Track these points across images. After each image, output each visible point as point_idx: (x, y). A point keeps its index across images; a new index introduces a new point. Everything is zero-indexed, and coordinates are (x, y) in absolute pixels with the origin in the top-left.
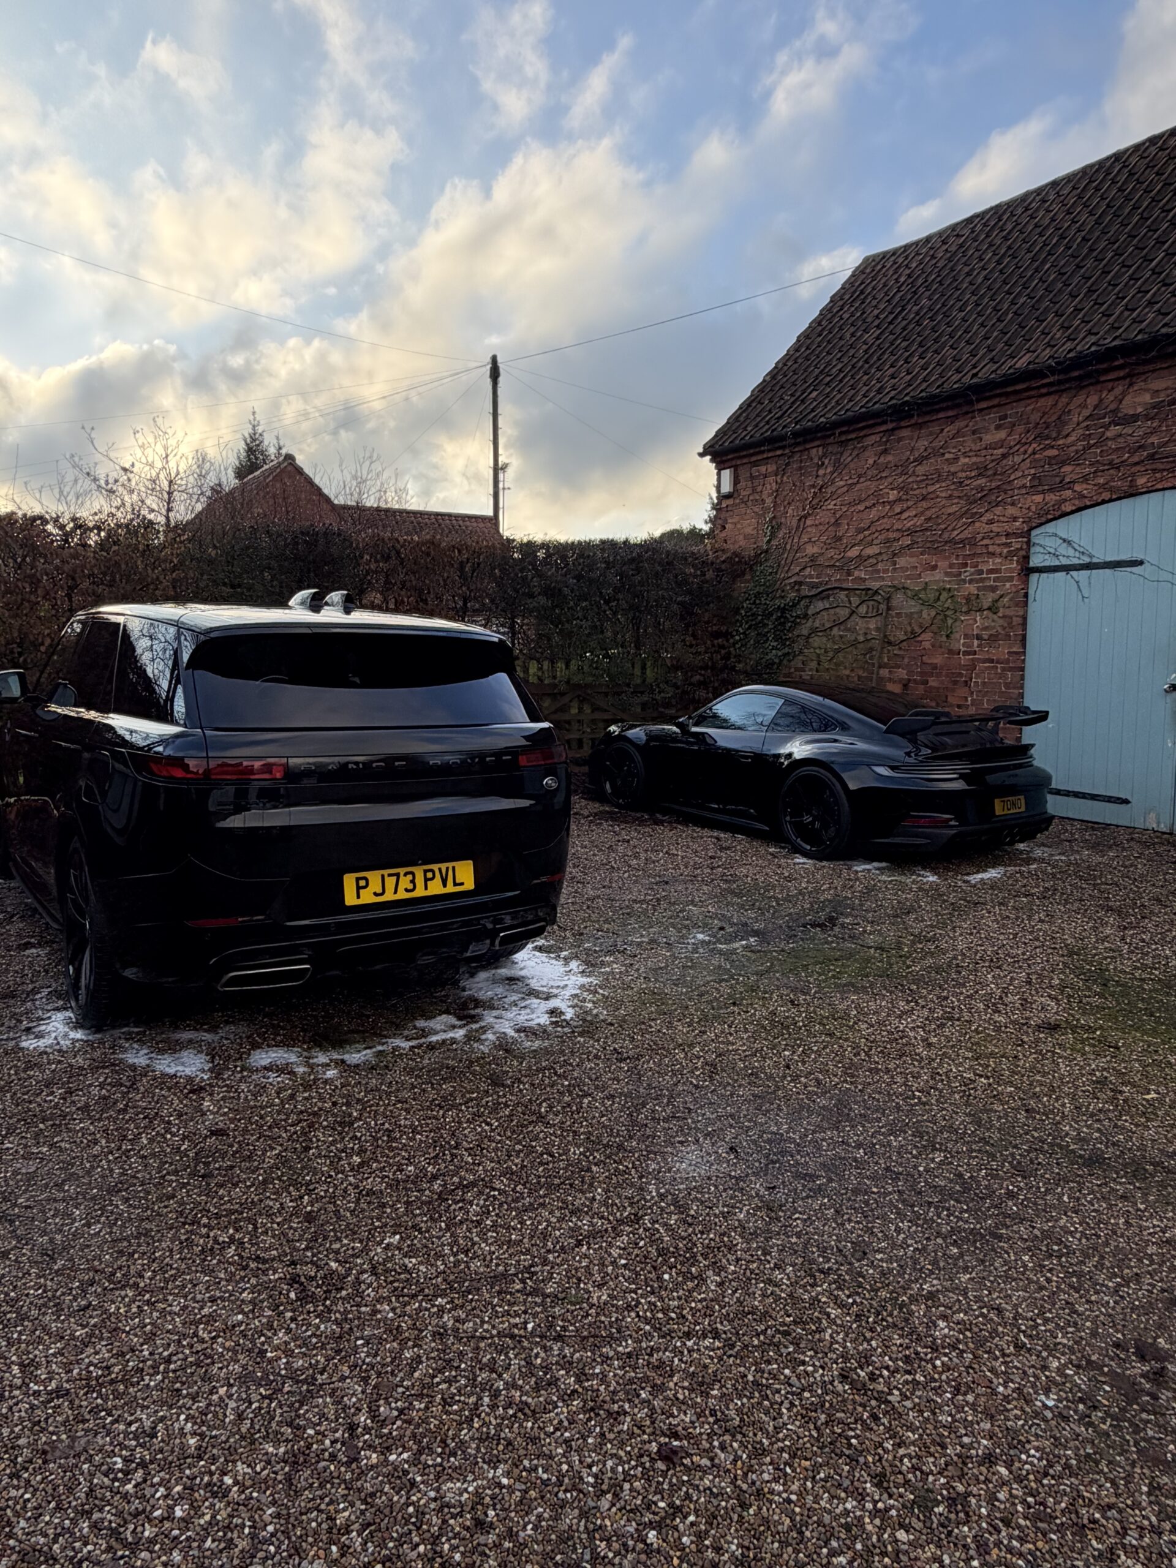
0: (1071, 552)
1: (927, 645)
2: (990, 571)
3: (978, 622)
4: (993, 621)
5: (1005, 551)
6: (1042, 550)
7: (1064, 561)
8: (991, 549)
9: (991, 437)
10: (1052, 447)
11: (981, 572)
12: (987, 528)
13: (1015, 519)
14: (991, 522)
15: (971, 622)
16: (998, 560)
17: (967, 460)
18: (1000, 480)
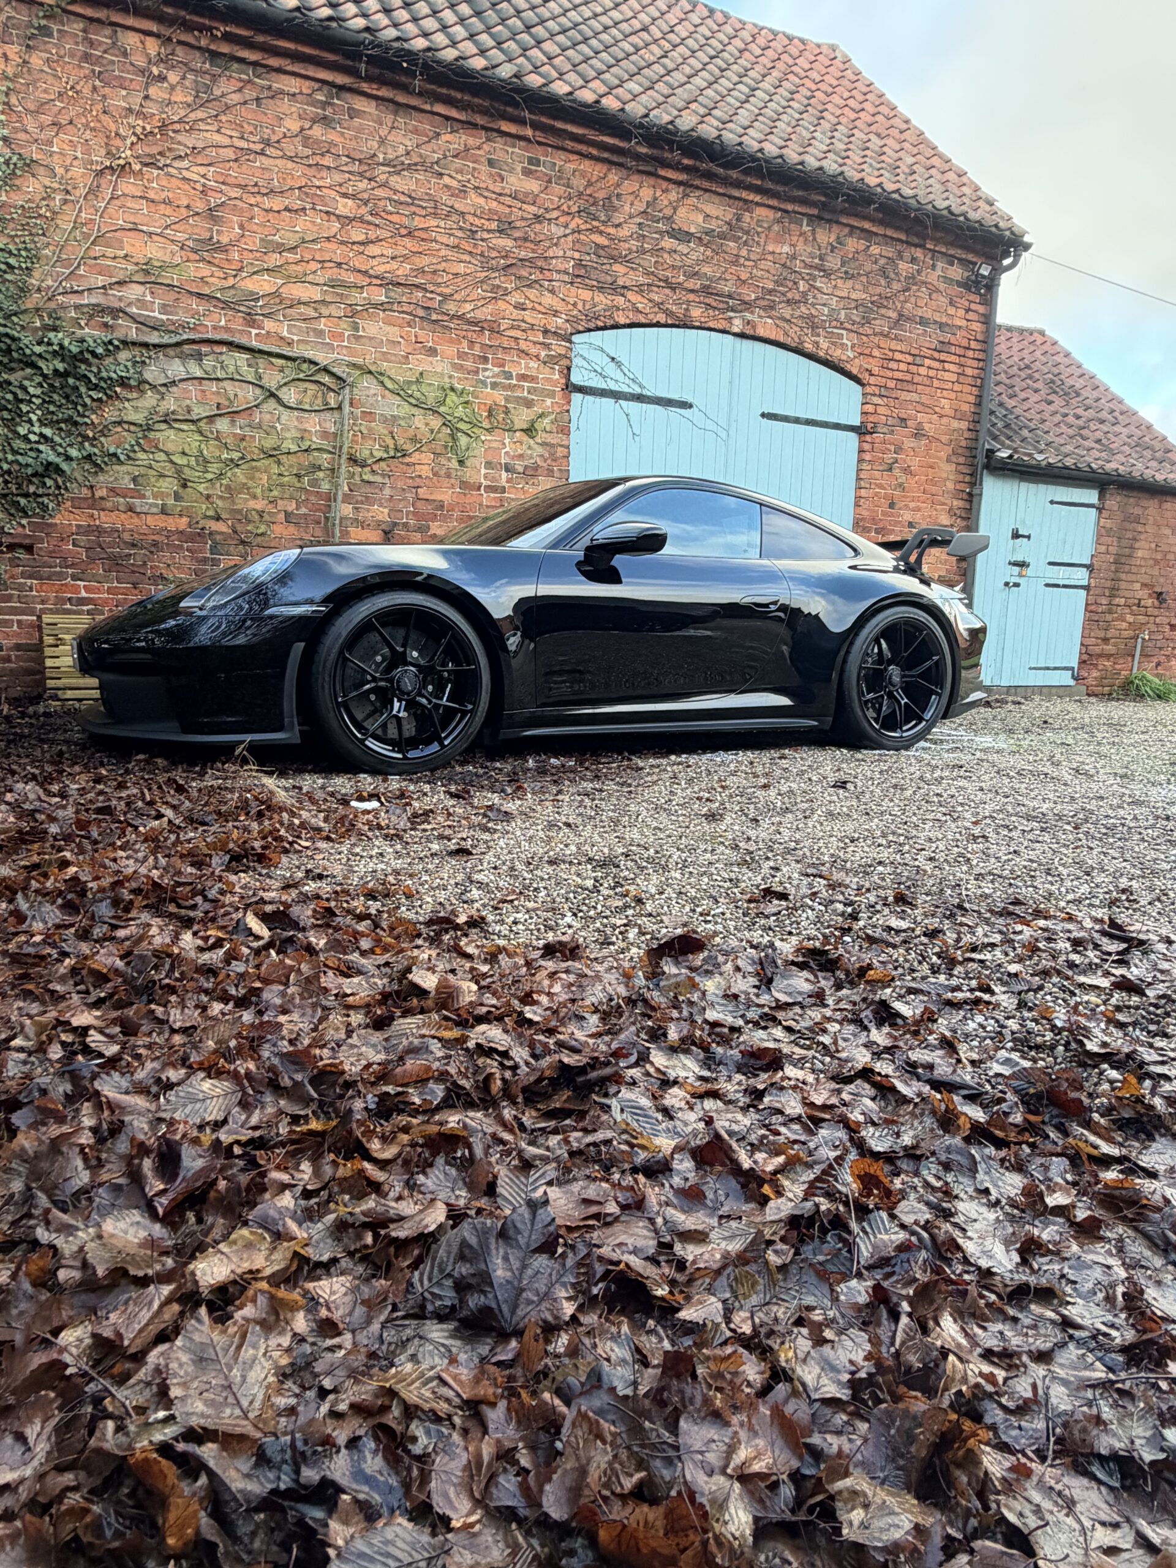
0: (619, 376)
1: (425, 471)
2: (523, 377)
3: (508, 447)
4: (530, 448)
5: (543, 354)
6: (586, 365)
7: (613, 386)
8: (523, 345)
9: (517, 182)
10: (601, 233)
11: (508, 375)
12: (516, 314)
13: (556, 313)
14: (521, 307)
15: (495, 445)
16: (533, 364)
17: (482, 201)
18: (533, 251)
